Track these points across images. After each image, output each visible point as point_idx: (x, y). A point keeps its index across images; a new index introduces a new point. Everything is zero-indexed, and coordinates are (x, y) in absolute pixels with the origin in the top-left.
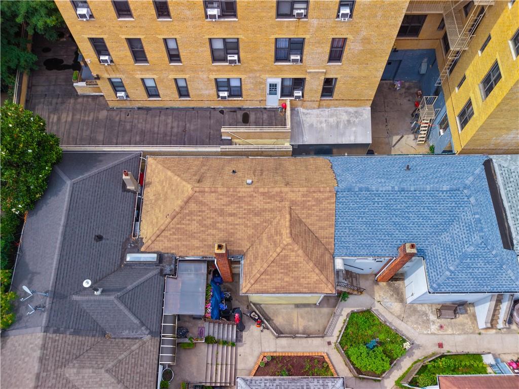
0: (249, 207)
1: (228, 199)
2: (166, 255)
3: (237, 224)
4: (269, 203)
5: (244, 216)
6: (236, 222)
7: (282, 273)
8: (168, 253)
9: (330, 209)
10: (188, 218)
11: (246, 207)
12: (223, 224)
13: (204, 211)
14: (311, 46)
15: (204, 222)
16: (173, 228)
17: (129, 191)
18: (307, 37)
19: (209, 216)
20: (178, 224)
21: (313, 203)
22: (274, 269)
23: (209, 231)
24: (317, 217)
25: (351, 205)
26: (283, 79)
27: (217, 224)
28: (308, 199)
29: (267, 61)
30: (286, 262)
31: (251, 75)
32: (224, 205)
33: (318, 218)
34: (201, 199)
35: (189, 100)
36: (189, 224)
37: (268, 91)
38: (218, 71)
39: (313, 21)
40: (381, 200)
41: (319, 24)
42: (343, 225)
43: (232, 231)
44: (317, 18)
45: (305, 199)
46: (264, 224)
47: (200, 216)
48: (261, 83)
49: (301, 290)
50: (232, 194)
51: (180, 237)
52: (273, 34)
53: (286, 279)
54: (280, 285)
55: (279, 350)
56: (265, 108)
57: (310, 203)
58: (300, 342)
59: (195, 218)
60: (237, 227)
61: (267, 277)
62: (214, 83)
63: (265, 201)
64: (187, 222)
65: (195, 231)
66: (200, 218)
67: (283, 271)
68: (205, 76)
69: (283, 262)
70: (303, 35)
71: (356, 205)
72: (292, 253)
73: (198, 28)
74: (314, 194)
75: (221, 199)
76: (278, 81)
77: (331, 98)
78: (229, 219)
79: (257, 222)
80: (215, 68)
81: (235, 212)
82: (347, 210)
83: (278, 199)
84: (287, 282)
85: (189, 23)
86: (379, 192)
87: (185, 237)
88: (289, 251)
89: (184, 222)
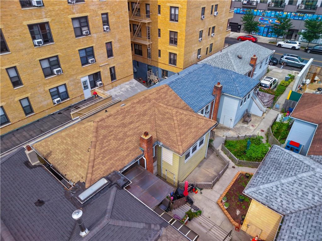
0: (137, 113)
1: (121, 116)
2: (110, 176)
3: (138, 126)
4: (145, 106)
5: (138, 120)
6: (137, 126)
7: (188, 129)
8: (110, 174)
9: (174, 94)
10: (105, 141)
11: (135, 114)
12: (131, 131)
13: (113, 131)
14: (97, 50)
15: (118, 137)
16: (100, 154)
17: (35, 166)
18: (93, 45)
19: (118, 132)
20: (101, 149)
21: (164, 95)
22: (183, 129)
23: (126, 140)
24: (171, 100)
25: (179, 88)
26: (89, 76)
27: (127, 133)
28: (160, 94)
29: (77, 66)
30: (184, 122)
31: (71, 79)
32: (122, 120)
33: (172, 100)
34: (104, 124)
35: (34, 115)
36: (109, 145)
37: (83, 88)
38: (50, 83)
39: (94, 35)
40: (187, 80)
41: (97, 36)
42: (185, 97)
43: (139, 131)
45: (159, 95)
46: (152, 117)
47: (112, 135)
48: (78, 83)
49: (204, 131)
50: (121, 112)
51: (109, 157)
52: (77, 48)
53: (193, 131)
54: (193, 136)
55: (221, 192)
56: (85, 100)
57: (163, 96)
58: (223, 179)
59: (110, 138)
60: (139, 128)
61: (184, 135)
62: (49, 93)
63: (142, 106)
64: (107, 144)
65: (117, 146)
66: (113, 136)
67: (187, 128)
68: (42, 90)
69: (183, 123)
70: (91, 44)
71: (181, 87)
72: (182, 116)
73: (30, 54)
74: (161, 91)
75: (117, 118)
76: (86, 78)
77: (116, 80)
78: (132, 126)
79: (148, 119)
80: (48, 81)
81: (131, 120)
82: (180, 91)
83: (147, 101)
84: (194, 132)
85: (24, 52)
86: (183, 78)
87: (113, 154)
88: (180, 115)
89: (104, 145)
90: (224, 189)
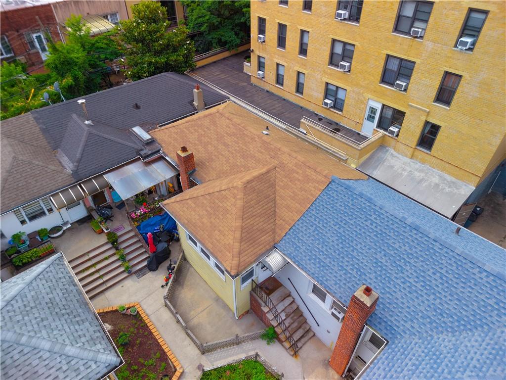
0: (244, 147)
1: (234, 131)
2: (157, 144)
3: (222, 155)
4: (261, 153)
5: (233, 151)
6: (223, 153)
7: (207, 211)
8: (159, 144)
9: (312, 195)
10: (196, 128)
11: (241, 145)
12: (213, 148)
13: (210, 130)
14: (419, 74)
15: (203, 138)
16: (180, 129)
17: (193, 105)
18: (418, 61)
19: (210, 135)
20: (186, 128)
21: (300, 178)
22: (205, 202)
23: (199, 147)
24: (293, 193)
25: (338, 205)
26: (384, 106)
27: (210, 146)
28: (298, 170)
29: (373, 78)
30: (219, 203)
31: (356, 89)
32: (227, 133)
33: (293, 195)
34: (217, 119)
35: (301, 98)
36: (192, 133)
37: (366, 116)
38: (330, 75)
39: (427, 44)
40: (378, 222)
41: (433, 49)
42: (312, 220)
43: (214, 157)
44: (432, 41)
45: (295, 168)
46: (242, 169)
47: (204, 131)
48: (362, 102)
49: (207, 242)
50: (240, 128)
51: (178, 138)
52: (386, 49)
53: (205, 220)
54: (194, 221)
55: (153, 318)
56: (359, 134)
57: (297, 176)
59: (200, 131)
60: (220, 157)
61: (193, 205)
62: (324, 86)
63: (260, 149)
64: (193, 131)
65: (191, 140)
66: (203, 133)
67: (209, 209)
68: (319, 77)
69: (217, 201)
70: (414, 57)
71: (343, 208)
72: (232, 199)
73: (327, 26)
74: (307, 170)
75: (229, 127)
76: (378, 107)
77: (428, 152)
78: (221, 147)
79: (238, 163)
80: (329, 71)
81: (230, 144)
82: (329, 207)
83: (272, 154)
84: (203, 223)
85: (322, 20)
86: (382, 211)
87: (181, 140)
88: (232, 195)
89: (191, 129)
90: (158, 325)
